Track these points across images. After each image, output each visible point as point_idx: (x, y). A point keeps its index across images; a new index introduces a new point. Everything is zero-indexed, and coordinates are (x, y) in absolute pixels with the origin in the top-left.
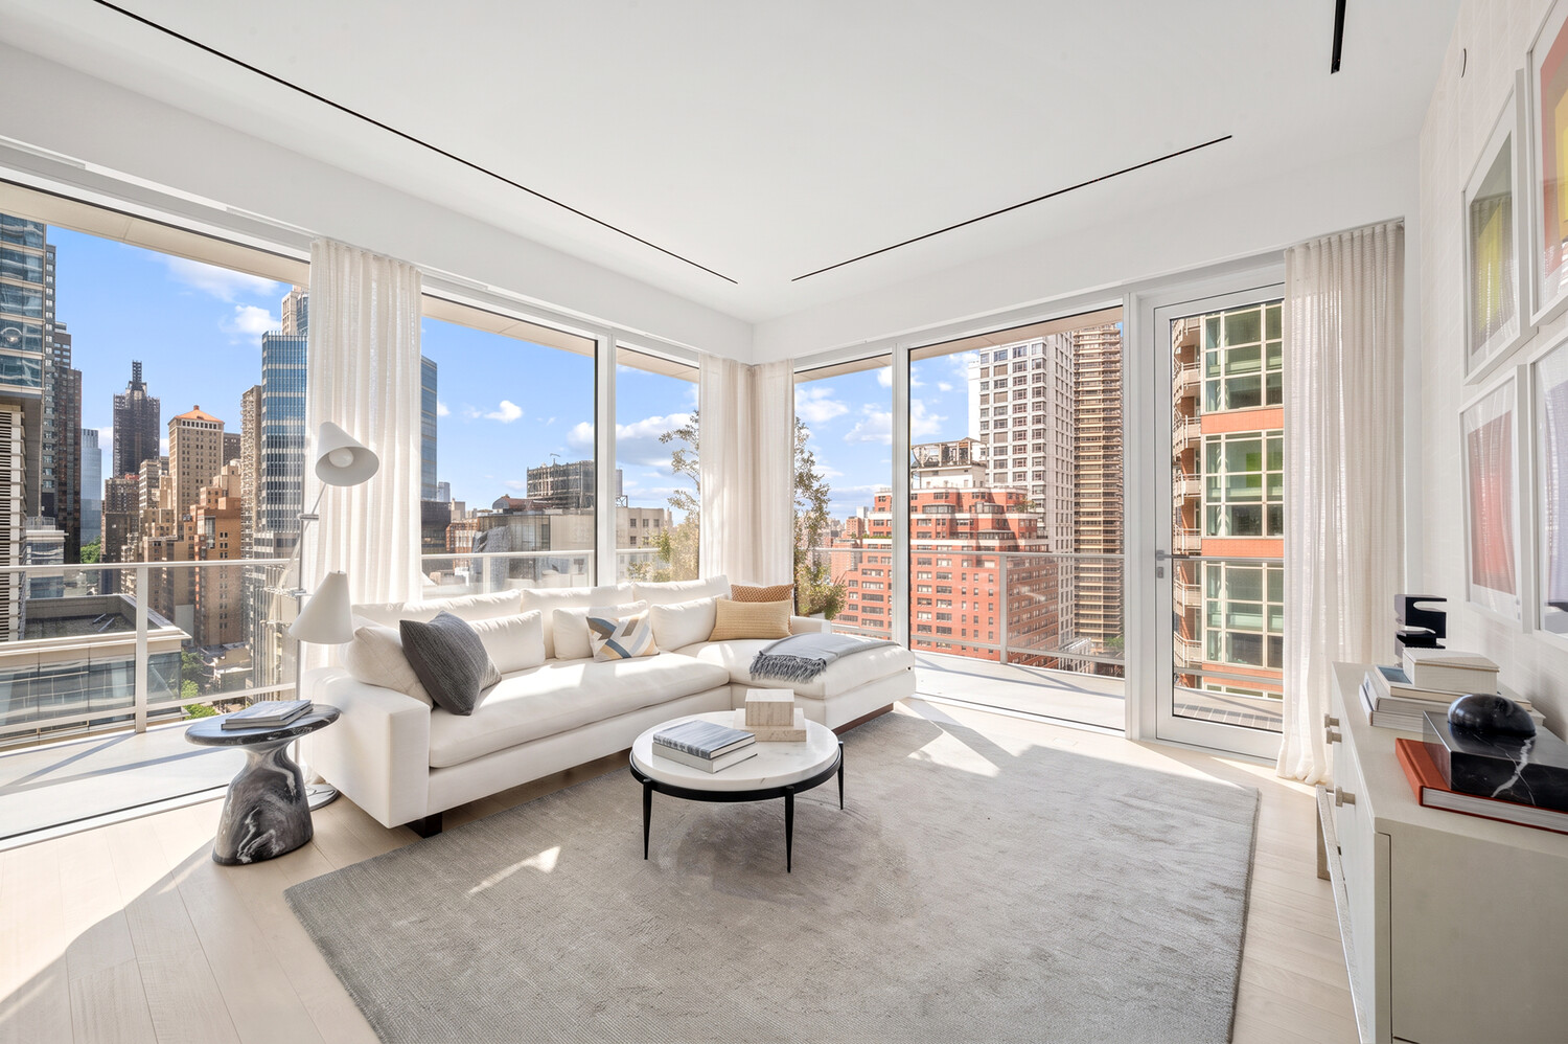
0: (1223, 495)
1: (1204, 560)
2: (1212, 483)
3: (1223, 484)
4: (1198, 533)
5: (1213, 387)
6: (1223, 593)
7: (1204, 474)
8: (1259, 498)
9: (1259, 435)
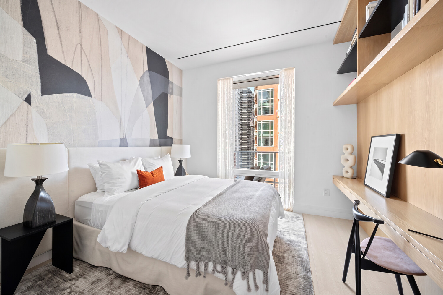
0: (262, 136)
1: (258, 152)
2: (260, 133)
3: (262, 133)
4: (257, 145)
5: (260, 109)
6: (262, 160)
7: (258, 131)
8: (269, 137)
9: (269, 121)
